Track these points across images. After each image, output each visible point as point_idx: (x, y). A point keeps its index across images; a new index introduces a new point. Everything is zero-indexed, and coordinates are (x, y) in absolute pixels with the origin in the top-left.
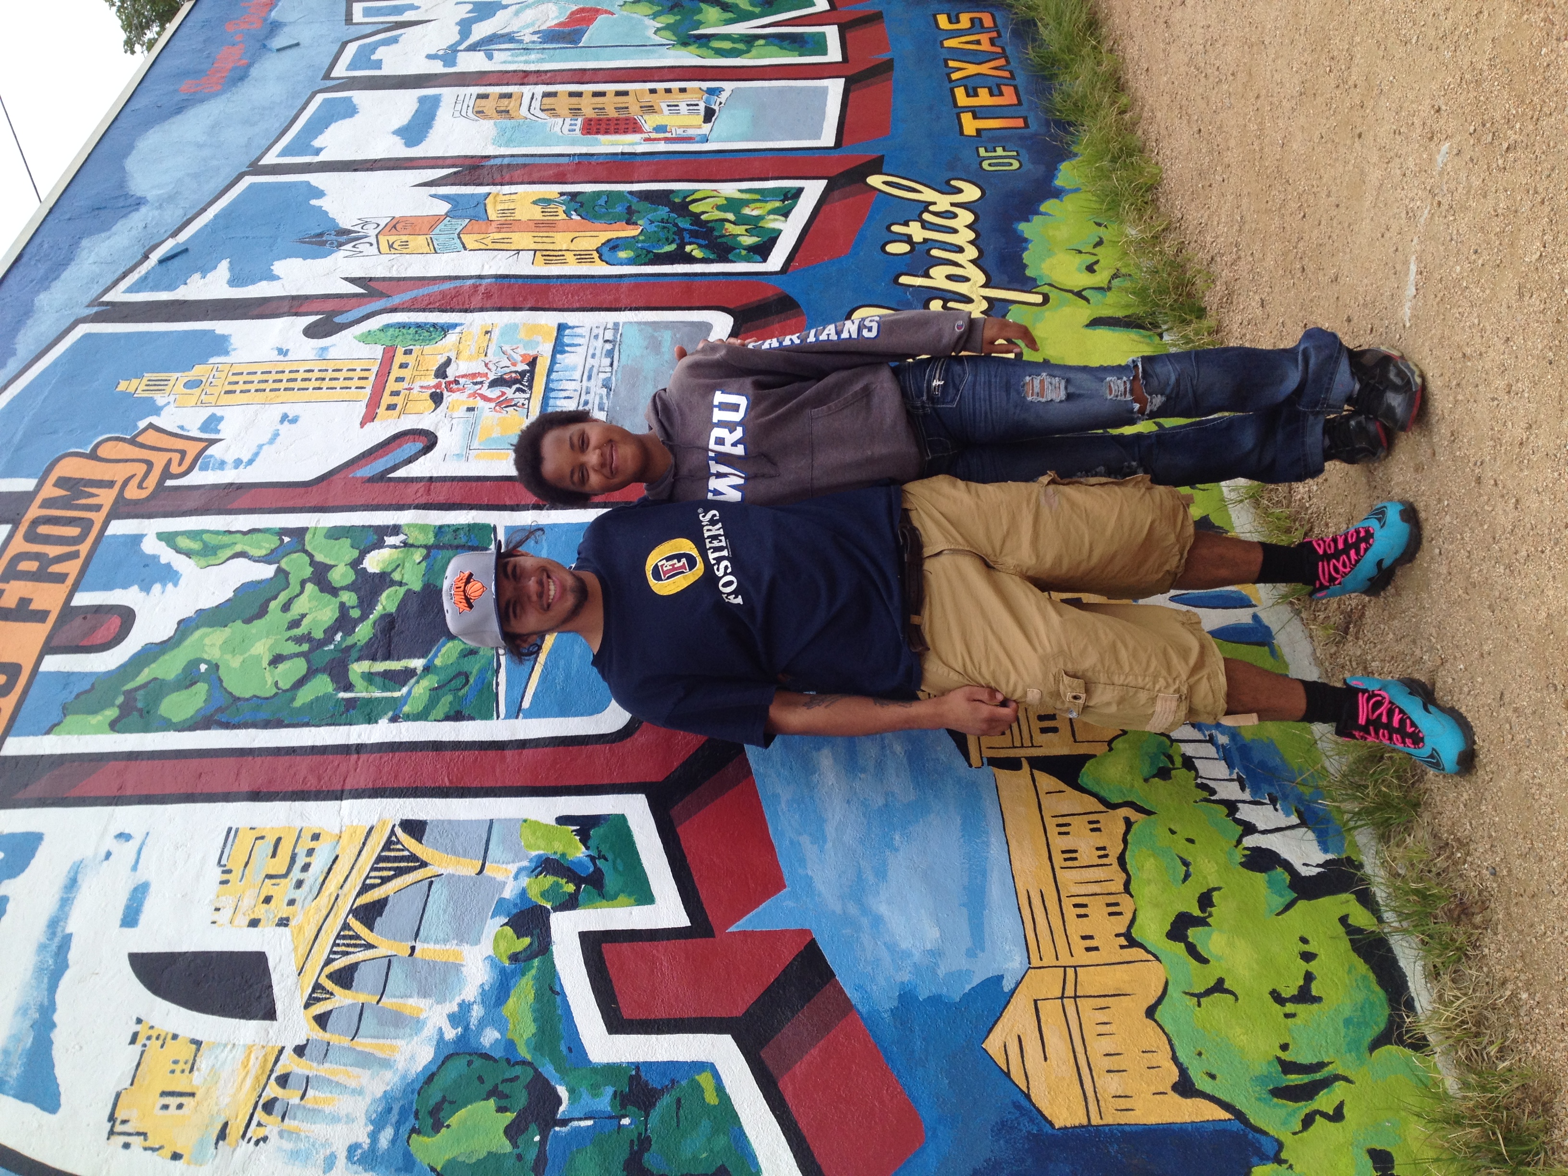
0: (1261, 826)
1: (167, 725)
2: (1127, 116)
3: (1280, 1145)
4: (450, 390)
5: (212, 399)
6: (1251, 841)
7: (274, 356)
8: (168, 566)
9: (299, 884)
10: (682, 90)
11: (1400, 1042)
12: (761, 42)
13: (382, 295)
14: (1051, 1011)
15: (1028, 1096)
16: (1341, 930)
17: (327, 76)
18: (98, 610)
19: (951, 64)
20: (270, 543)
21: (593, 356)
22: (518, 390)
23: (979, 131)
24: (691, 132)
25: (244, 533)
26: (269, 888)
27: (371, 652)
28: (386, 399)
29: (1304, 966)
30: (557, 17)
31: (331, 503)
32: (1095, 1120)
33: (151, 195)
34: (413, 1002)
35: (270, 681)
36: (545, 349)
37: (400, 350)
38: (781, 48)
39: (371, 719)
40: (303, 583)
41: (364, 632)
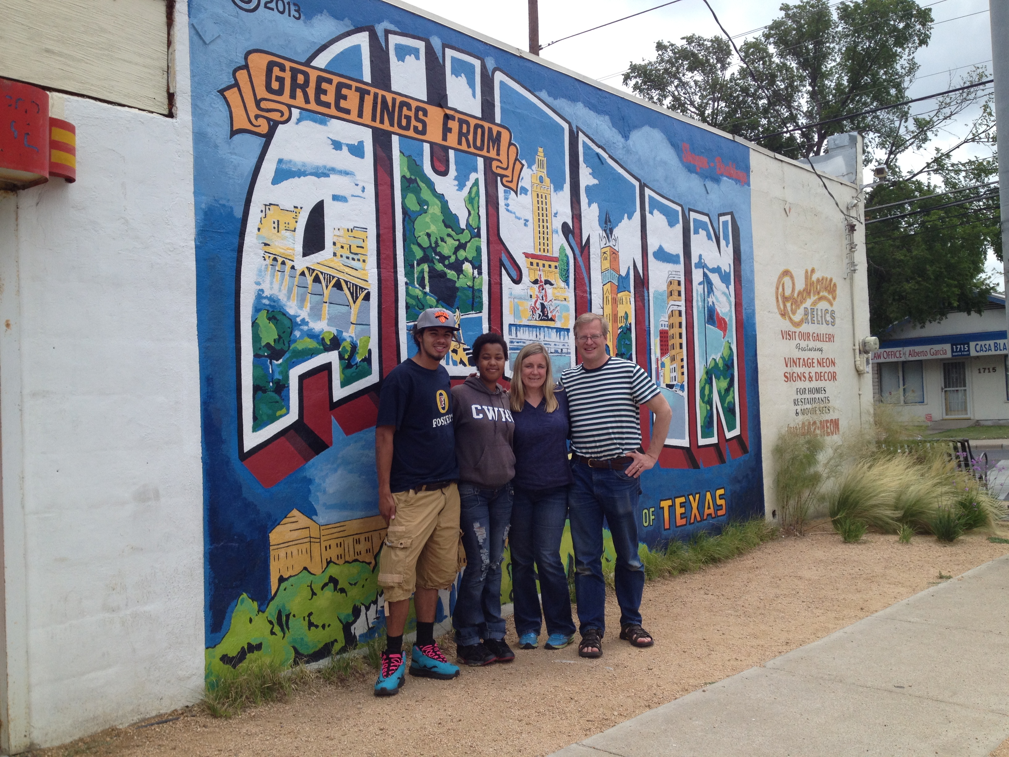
0: (368, 613)
1: (404, 197)
2: (667, 574)
3: (263, 612)
4: (539, 287)
5: (535, 189)
6: (363, 608)
7: (554, 211)
8: (465, 185)
9: (348, 258)
10: (683, 374)
11: (296, 657)
12: (709, 408)
13: (582, 253)
14: (306, 533)
15: (279, 524)
16: (332, 640)
17: (690, 210)
18: (448, 161)
19: (697, 496)
20: (474, 224)
21: (555, 345)
22: (540, 315)
23: (663, 508)
24: (661, 379)
25: (478, 214)
26: (346, 247)
27: (432, 271)
28: (535, 261)
29: (320, 625)
30: (722, 312)
31: (491, 246)
32: (271, 548)
33: (630, 142)
34: (309, 305)
35: (420, 234)
36: (558, 324)
37: (557, 264)
38: (705, 418)
39: (406, 275)
40: (458, 240)
41: (439, 267)
